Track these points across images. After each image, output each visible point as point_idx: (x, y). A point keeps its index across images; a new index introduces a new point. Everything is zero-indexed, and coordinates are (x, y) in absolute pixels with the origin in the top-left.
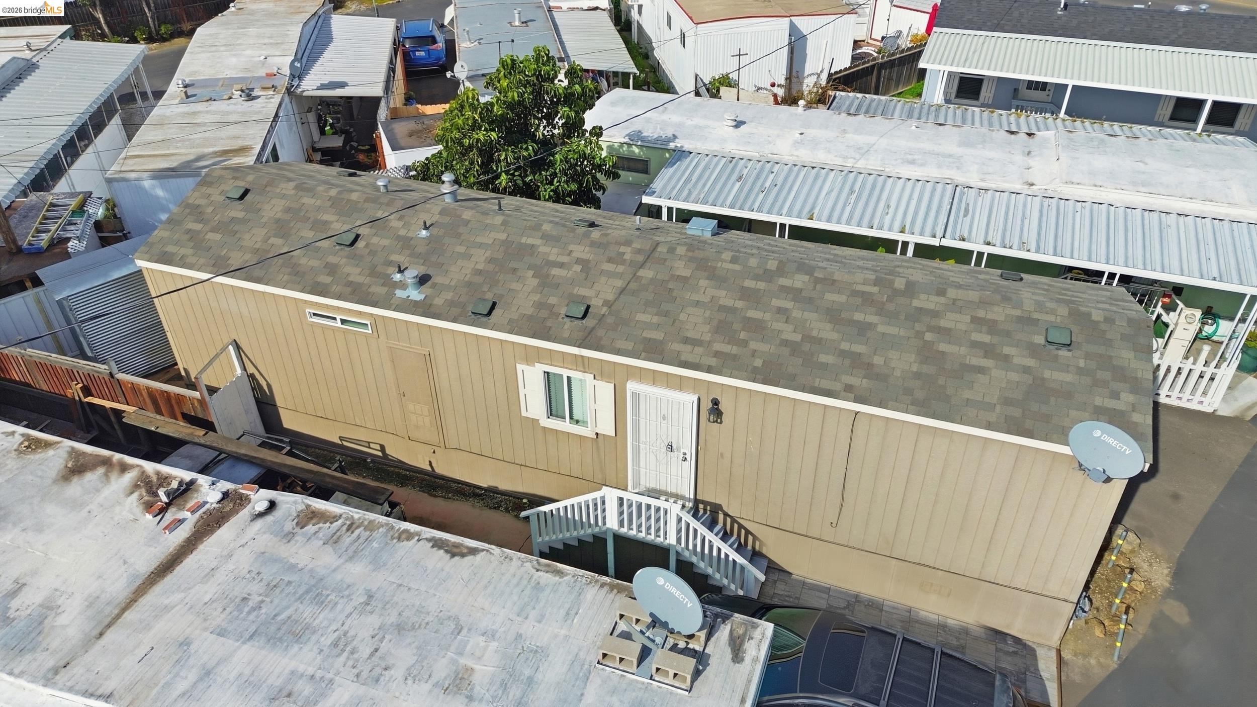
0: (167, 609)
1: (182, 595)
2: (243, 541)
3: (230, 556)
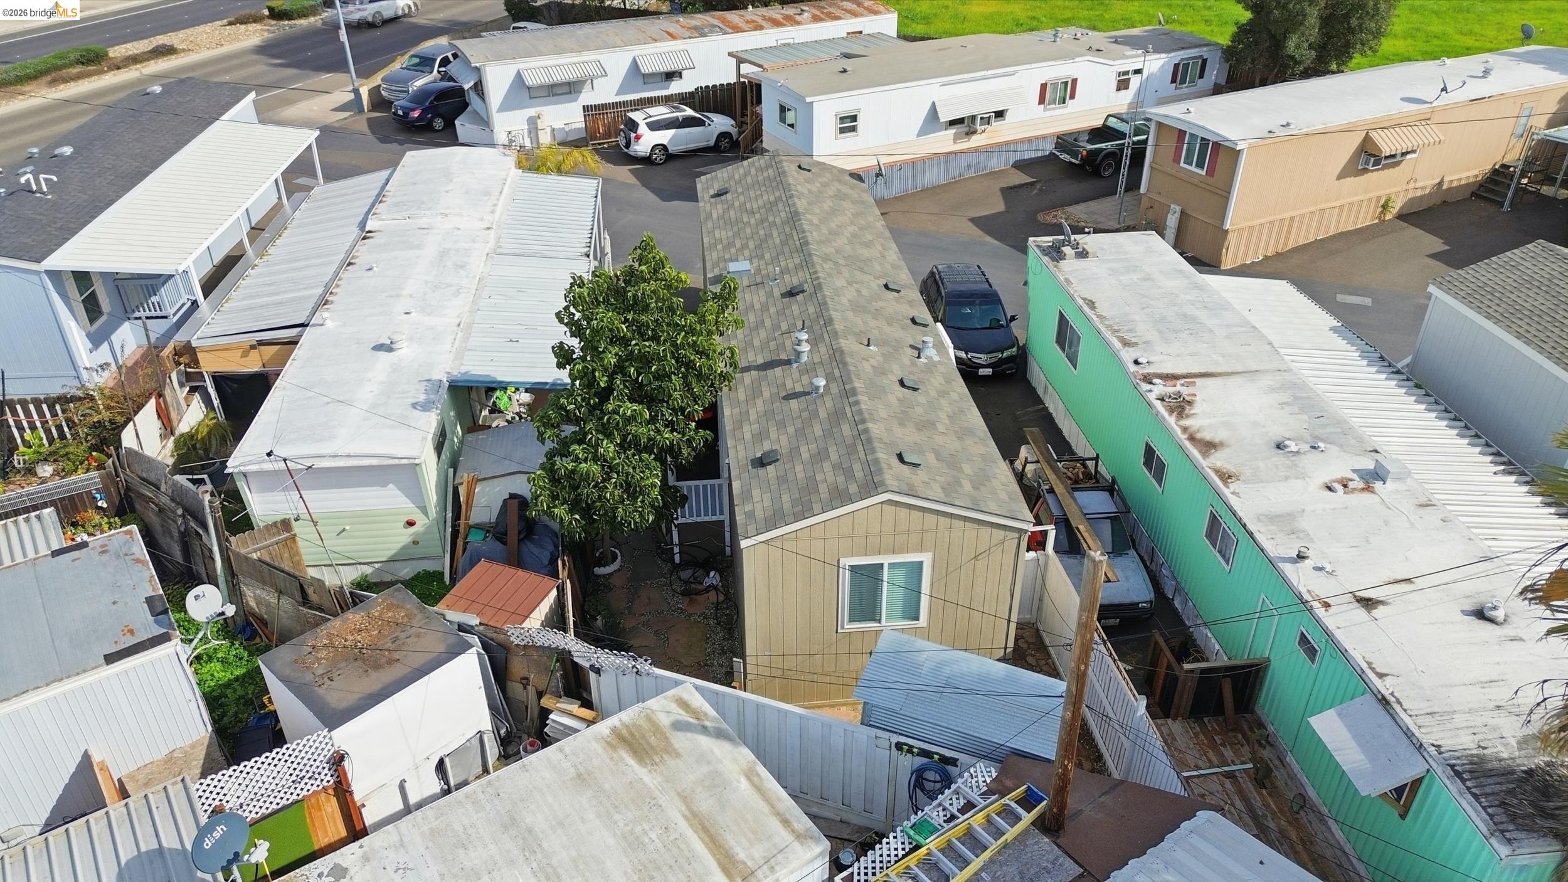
0: (1223, 356)
1: (1213, 356)
2: (1166, 357)
3: (1178, 355)
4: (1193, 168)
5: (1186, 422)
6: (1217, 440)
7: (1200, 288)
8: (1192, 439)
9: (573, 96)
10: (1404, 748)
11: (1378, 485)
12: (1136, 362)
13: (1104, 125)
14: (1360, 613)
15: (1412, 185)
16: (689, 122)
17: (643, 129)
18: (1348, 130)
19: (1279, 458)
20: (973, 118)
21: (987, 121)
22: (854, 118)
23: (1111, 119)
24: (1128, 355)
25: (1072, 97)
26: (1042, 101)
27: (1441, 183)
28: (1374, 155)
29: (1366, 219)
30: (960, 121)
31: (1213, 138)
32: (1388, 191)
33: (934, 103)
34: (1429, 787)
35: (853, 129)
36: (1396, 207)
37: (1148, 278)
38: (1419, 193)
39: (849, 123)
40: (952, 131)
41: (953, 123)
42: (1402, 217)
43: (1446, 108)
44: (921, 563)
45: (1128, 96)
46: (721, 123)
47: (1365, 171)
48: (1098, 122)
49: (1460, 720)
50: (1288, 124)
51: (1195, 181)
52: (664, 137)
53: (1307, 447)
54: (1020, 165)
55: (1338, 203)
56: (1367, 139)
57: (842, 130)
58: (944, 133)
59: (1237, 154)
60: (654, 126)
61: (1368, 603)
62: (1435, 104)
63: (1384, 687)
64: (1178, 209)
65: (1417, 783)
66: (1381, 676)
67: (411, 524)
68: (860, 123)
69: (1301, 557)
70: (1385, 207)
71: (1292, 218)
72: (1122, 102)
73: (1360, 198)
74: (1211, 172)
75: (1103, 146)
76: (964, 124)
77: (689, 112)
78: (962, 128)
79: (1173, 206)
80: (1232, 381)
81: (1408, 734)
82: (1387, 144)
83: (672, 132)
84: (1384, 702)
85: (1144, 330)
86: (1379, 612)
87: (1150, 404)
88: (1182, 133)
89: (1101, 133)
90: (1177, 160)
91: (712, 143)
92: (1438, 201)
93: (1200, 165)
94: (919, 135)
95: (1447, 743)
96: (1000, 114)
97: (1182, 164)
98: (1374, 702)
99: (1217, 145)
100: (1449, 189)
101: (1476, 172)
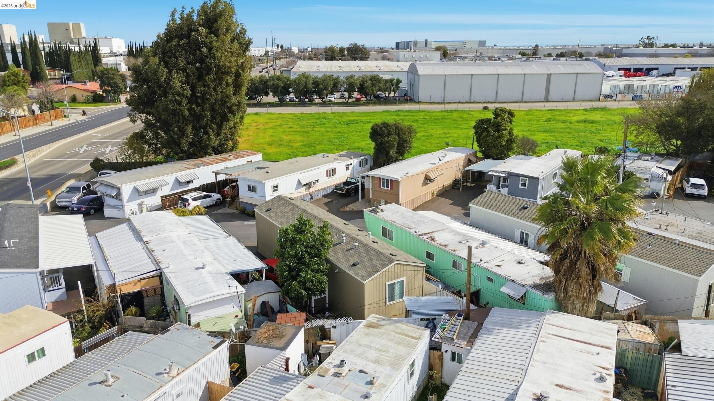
0: (434, 227)
1: (432, 228)
2: (421, 230)
3: (424, 229)
4: (385, 188)
5: (437, 242)
6: (446, 244)
7: (417, 214)
8: (440, 245)
9: (155, 193)
10: (521, 288)
11: (485, 245)
12: (415, 232)
13: (347, 181)
14: (499, 268)
15: (438, 187)
16: (205, 197)
17: (190, 201)
18: (421, 173)
19: (461, 245)
20: (310, 183)
21: (315, 183)
22: (277, 187)
23: (348, 179)
24: (413, 231)
25: (335, 174)
26: (327, 176)
27: (444, 185)
28: (428, 179)
29: (429, 198)
30: (306, 184)
31: (390, 179)
32: (433, 189)
33: (299, 180)
34: (528, 293)
35: (277, 190)
36: (436, 193)
37: (402, 214)
38: (440, 189)
39: (275, 188)
40: (305, 188)
41: (304, 185)
42: (437, 196)
43: (441, 165)
44: (403, 281)
45: (349, 172)
46: (216, 196)
47: (427, 184)
48: (345, 180)
49: (527, 280)
50: (408, 173)
51: (387, 192)
52: (198, 203)
53: (466, 242)
54: (325, 196)
55: (423, 194)
56: (426, 175)
57: (274, 191)
58: (302, 188)
59: (398, 182)
60: (194, 200)
61: (498, 266)
62: (439, 164)
63: (512, 278)
64: (384, 201)
65: (525, 293)
66: (509, 277)
67: (237, 316)
68: (279, 188)
69: (481, 261)
70: (433, 193)
71: (414, 199)
72: (348, 173)
73: (427, 191)
74: (391, 188)
75: (350, 187)
76: (309, 185)
77: (205, 193)
78: (307, 186)
79: (382, 200)
80: (440, 232)
81: (520, 284)
82: (432, 175)
83: (201, 200)
84: (513, 281)
85: (411, 225)
86: (501, 267)
87: (425, 241)
88: (380, 179)
89: (347, 183)
90: (380, 187)
91: (214, 203)
92: (444, 191)
93: (388, 187)
94: (296, 189)
95: (528, 284)
96: (317, 181)
97: (382, 188)
98: (510, 282)
99: (392, 180)
100: (446, 187)
101: (450, 182)
